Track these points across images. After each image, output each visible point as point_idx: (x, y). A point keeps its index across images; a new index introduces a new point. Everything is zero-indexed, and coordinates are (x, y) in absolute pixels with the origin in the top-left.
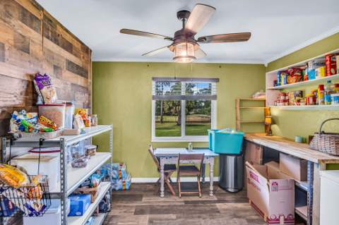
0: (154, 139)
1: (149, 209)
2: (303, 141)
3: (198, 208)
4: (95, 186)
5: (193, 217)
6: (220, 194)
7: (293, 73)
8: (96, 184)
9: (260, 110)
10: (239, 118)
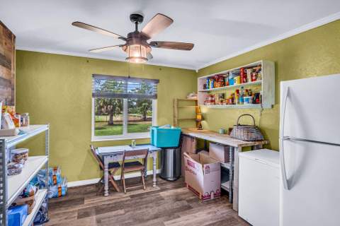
0: (95, 139)
1: (94, 210)
2: (224, 133)
3: (144, 200)
4: (32, 194)
5: (140, 208)
6: (162, 184)
7: (218, 79)
8: (33, 192)
9: (193, 108)
10: (176, 116)
